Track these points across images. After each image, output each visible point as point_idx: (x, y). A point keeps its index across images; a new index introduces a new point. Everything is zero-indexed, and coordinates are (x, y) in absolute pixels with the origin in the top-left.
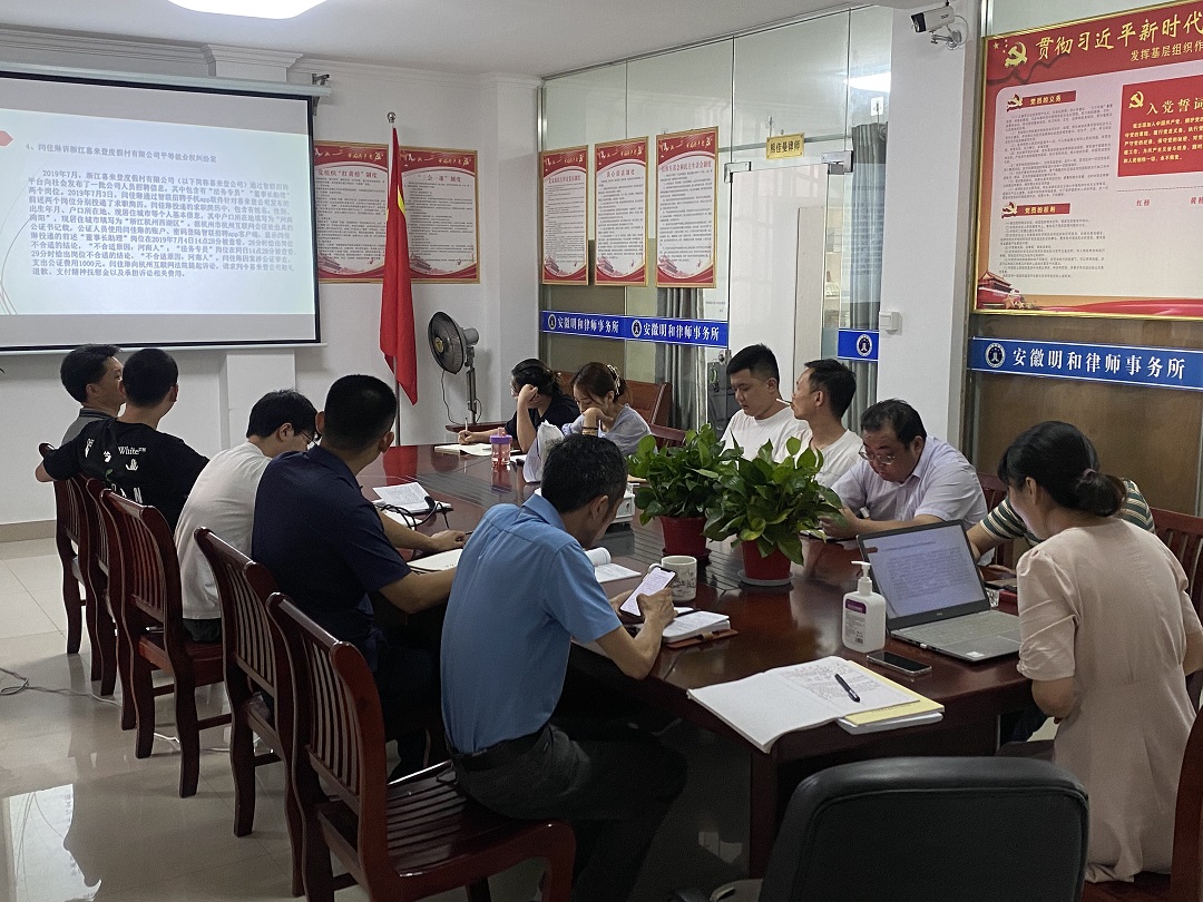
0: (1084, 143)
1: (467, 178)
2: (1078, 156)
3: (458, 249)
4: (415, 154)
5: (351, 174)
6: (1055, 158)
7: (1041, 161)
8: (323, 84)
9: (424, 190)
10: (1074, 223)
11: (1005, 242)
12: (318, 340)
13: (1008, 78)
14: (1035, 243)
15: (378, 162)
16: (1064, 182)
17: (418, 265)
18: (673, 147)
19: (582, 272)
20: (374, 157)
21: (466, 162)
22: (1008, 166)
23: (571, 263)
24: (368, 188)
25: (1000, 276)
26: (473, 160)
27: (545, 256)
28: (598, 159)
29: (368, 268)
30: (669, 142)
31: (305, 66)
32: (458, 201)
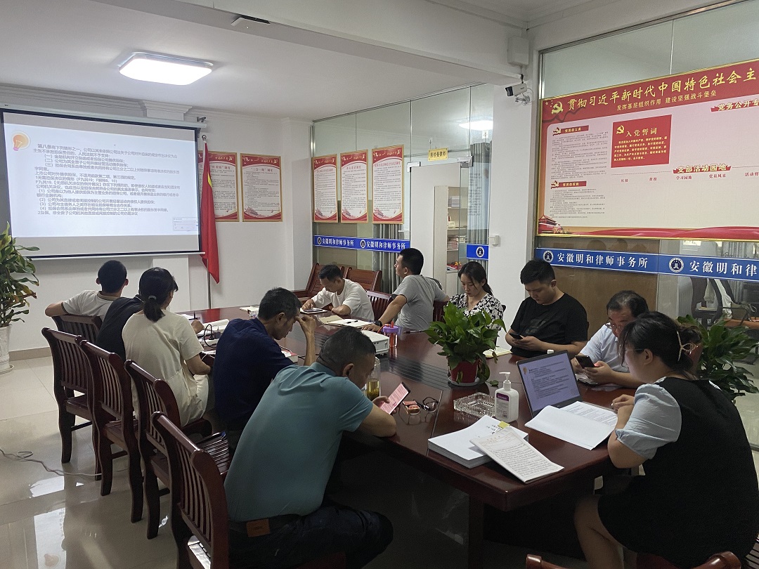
0: (593, 151)
1: (275, 170)
2: (590, 158)
4: (250, 157)
5: (217, 167)
6: (579, 159)
7: (571, 160)
8: (202, 122)
10: (589, 191)
11: (553, 200)
12: (201, 251)
13: (553, 119)
14: (568, 201)
15: (231, 162)
16: (583, 171)
17: (251, 213)
18: (380, 155)
19: (335, 216)
20: (229, 158)
21: (275, 162)
22: (554, 163)
23: (328, 212)
24: (225, 174)
25: (550, 217)
26: (278, 161)
27: (316, 208)
28: (342, 161)
29: (226, 214)
30: (378, 152)
31: (193, 113)
32: (271, 181)
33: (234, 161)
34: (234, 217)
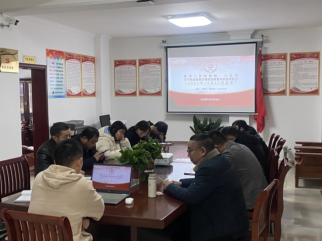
1: (316, 61)
3: (311, 84)
4: (296, 55)
5: (273, 63)
9: (299, 66)
12: (255, 113)
15: (283, 59)
17: (295, 90)
20: (281, 57)
21: (316, 56)
24: (279, 67)
26: (318, 55)
29: (277, 91)
31: (259, 33)
32: (312, 68)
33: (285, 58)
34: (283, 93)
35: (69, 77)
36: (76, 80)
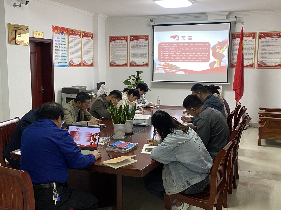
3: (276, 59)
4: (264, 34)
9: (266, 43)
12: (227, 83)
17: (262, 64)
20: (251, 35)
24: (249, 44)
29: (246, 64)
31: (233, 14)
35: (71, 49)
36: (77, 52)
